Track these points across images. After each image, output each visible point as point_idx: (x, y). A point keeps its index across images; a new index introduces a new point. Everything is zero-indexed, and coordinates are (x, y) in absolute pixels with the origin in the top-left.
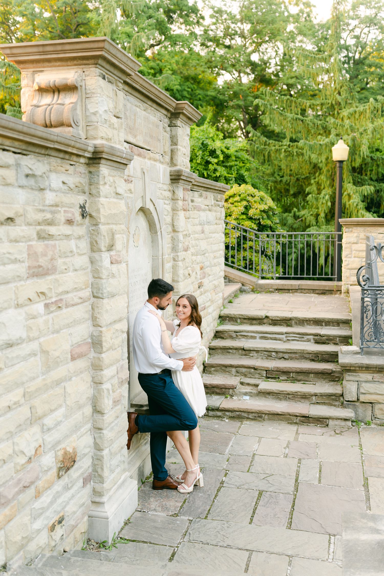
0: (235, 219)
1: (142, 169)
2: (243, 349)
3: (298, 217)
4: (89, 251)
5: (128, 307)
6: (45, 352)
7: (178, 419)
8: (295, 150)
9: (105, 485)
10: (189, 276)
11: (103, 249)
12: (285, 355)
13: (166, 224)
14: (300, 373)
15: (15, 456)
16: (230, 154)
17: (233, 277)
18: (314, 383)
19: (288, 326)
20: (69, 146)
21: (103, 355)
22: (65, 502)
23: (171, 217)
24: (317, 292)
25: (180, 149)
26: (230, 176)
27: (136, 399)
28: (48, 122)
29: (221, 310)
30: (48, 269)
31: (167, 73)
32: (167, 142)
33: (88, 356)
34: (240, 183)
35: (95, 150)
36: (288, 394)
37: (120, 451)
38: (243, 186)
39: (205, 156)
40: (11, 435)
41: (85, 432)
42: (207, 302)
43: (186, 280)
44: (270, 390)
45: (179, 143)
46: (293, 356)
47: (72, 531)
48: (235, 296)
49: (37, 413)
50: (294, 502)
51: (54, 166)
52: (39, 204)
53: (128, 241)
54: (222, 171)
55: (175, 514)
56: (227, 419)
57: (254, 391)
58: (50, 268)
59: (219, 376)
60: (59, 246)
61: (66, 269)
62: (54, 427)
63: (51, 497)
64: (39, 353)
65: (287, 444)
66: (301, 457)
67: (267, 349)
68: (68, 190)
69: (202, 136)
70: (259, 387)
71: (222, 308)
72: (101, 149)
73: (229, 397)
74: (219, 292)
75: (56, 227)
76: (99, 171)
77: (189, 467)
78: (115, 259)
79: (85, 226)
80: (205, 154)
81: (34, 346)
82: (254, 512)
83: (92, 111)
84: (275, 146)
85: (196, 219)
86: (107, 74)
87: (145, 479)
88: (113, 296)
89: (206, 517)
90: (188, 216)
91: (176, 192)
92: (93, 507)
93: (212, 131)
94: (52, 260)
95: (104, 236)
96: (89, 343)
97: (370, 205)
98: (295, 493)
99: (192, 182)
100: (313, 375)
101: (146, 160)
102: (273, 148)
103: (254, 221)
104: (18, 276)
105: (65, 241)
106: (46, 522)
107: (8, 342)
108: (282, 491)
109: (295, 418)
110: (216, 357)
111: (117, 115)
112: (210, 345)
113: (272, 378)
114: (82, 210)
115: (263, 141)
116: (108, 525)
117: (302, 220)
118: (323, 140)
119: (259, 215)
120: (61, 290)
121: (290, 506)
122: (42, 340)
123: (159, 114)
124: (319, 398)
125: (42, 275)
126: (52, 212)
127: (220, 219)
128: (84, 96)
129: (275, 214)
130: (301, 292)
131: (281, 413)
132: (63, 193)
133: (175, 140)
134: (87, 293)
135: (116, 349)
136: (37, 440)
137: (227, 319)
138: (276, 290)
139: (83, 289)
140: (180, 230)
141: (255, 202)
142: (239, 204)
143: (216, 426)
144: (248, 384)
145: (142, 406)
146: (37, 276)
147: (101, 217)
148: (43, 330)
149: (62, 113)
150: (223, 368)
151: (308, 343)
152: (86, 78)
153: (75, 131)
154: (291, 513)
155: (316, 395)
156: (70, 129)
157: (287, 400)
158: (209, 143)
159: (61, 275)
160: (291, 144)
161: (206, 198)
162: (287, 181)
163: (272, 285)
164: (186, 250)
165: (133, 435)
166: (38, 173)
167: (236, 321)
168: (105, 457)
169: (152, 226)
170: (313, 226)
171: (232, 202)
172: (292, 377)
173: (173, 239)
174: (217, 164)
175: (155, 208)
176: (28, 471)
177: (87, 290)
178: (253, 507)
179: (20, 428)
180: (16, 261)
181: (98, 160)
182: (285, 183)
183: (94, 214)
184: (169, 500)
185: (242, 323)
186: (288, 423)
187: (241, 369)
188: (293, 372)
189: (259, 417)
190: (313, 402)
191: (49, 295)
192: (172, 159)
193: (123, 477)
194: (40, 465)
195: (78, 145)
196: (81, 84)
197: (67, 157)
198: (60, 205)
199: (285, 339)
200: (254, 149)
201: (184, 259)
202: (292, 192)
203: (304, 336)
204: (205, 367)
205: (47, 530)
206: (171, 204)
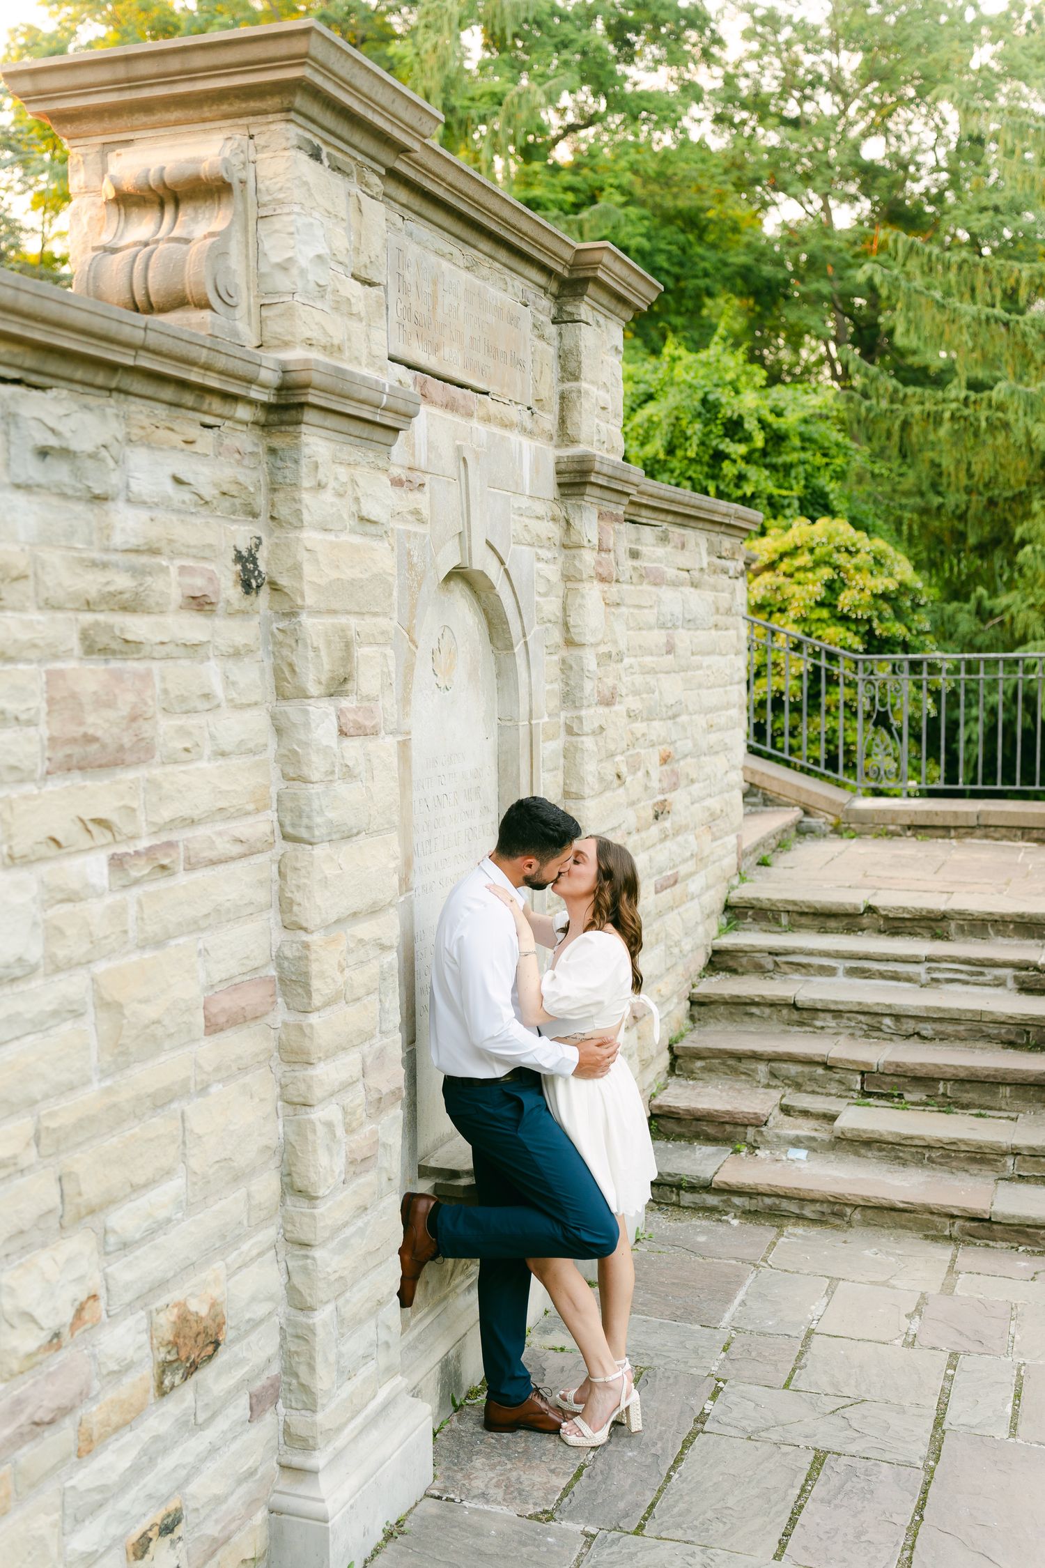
0: (795, 621)
1: (459, 449)
2: (794, 1006)
3: (991, 614)
4: (272, 697)
5: (401, 871)
6: (109, 1006)
7: (558, 1221)
8: (983, 414)
9: (319, 1417)
10: (616, 782)
11: (313, 689)
12: (922, 1025)
13: (543, 621)
14: (970, 1081)
16: (787, 430)
17: (776, 789)
18: (1013, 1115)
19: (936, 936)
20: (190, 363)
21: (314, 1019)
22: (184, 1467)
23: (560, 601)
24: (1035, 834)
25: (587, 393)
26: (784, 493)
27: (437, 1153)
28: (139, 297)
30: (121, 748)
31: (610, 200)
32: (547, 371)
33: (268, 1019)
34: (816, 514)
35: (283, 379)
36: (929, 1147)
37: (373, 1313)
38: (823, 522)
39: (712, 436)
41: (254, 1252)
42: (685, 861)
43: (608, 794)
44: (873, 1131)
45: (586, 372)
46: (950, 1028)
47: (212, 1555)
48: (779, 846)
49: (80, 1194)
50: (925, 1492)
51: (143, 428)
52: (90, 543)
53: (408, 668)
54: (760, 480)
55: (545, 1512)
56: (735, 1217)
57: (822, 1133)
58: (128, 745)
59: (716, 1087)
60: (163, 679)
61: (187, 750)
62: (143, 1239)
63: (134, 1453)
64: (91, 1009)
65: (918, 1304)
66: (957, 1348)
67: (868, 1005)
68: (196, 505)
69: (703, 378)
70: (837, 1123)
71: (735, 881)
72: (301, 377)
73: (745, 1149)
74: (727, 834)
75: (152, 618)
76: (297, 448)
77: (597, 1371)
78: (355, 722)
79: (257, 619)
80: (711, 432)
81: (73, 986)
82: (793, 1521)
83: (275, 258)
84: (922, 403)
85: (646, 611)
86: (326, 142)
87: (463, 1396)
88: (348, 836)
89: (641, 1527)
90: (615, 598)
91: (576, 522)
92: (283, 1483)
93: (733, 362)
94: (134, 719)
95: (316, 649)
96: (271, 980)
98: (932, 1463)
99: (628, 494)
100: (1008, 1089)
101: (475, 423)
102: (917, 409)
103: (853, 627)
104: (13, 768)
105: (184, 663)
106: (116, 1530)
108: (888, 1457)
109: (948, 1221)
110: (712, 1027)
111: (364, 275)
112: (694, 991)
113: (880, 1096)
114: (244, 569)
115: (886, 389)
116: (327, 1541)
117: (1002, 623)
119: (870, 607)
120: (166, 814)
121: (912, 1507)
122: (100, 967)
123: (518, 283)
124: (1025, 1161)
125: (100, 766)
126: (135, 571)
127: (729, 612)
128: (252, 215)
129: (919, 605)
130: (986, 837)
131: (901, 1205)
132: (179, 511)
133: (572, 365)
134: (262, 825)
135: (358, 999)
136: (80, 1279)
137: (750, 913)
138: (909, 827)
139: (248, 814)
140: (589, 639)
141: (858, 569)
142: (810, 575)
143: (702, 1239)
144: (806, 1113)
145: (455, 1174)
146: (81, 768)
147: (307, 589)
148: (106, 937)
149: (180, 266)
150: (731, 1062)
151: (999, 991)
152: (260, 156)
153: (221, 320)
154: (913, 1530)
155: (1015, 1153)
156: (206, 314)
157: (923, 1166)
158: (724, 400)
159: (169, 768)
160: (973, 396)
161: (683, 546)
162: (957, 506)
163: (895, 813)
164: (608, 701)
166: (82, 445)
167: (777, 921)
168: (320, 1332)
169: (495, 623)
170: (1035, 639)
171: (789, 571)
172: (944, 1095)
173: (565, 667)
174: (747, 459)
175: (506, 571)
176: (49, 1374)
177: (261, 817)
178: (792, 1504)
179: (24, 1240)
181: (294, 412)
182: (953, 512)
183: (283, 581)
184: (531, 1467)
185: (793, 927)
186: (926, 1237)
187: (784, 1066)
188: (946, 1080)
189: (834, 1214)
190: (1007, 1175)
191: (128, 829)
192: (562, 421)
193: (383, 1394)
194: (94, 1356)
195: (222, 362)
196: (243, 175)
197: (189, 399)
198: (166, 550)
199: (925, 977)
200: (858, 413)
201: (602, 728)
202: (972, 540)
203: (986, 970)
204: (675, 1058)
205: (122, 1553)
206: (561, 560)
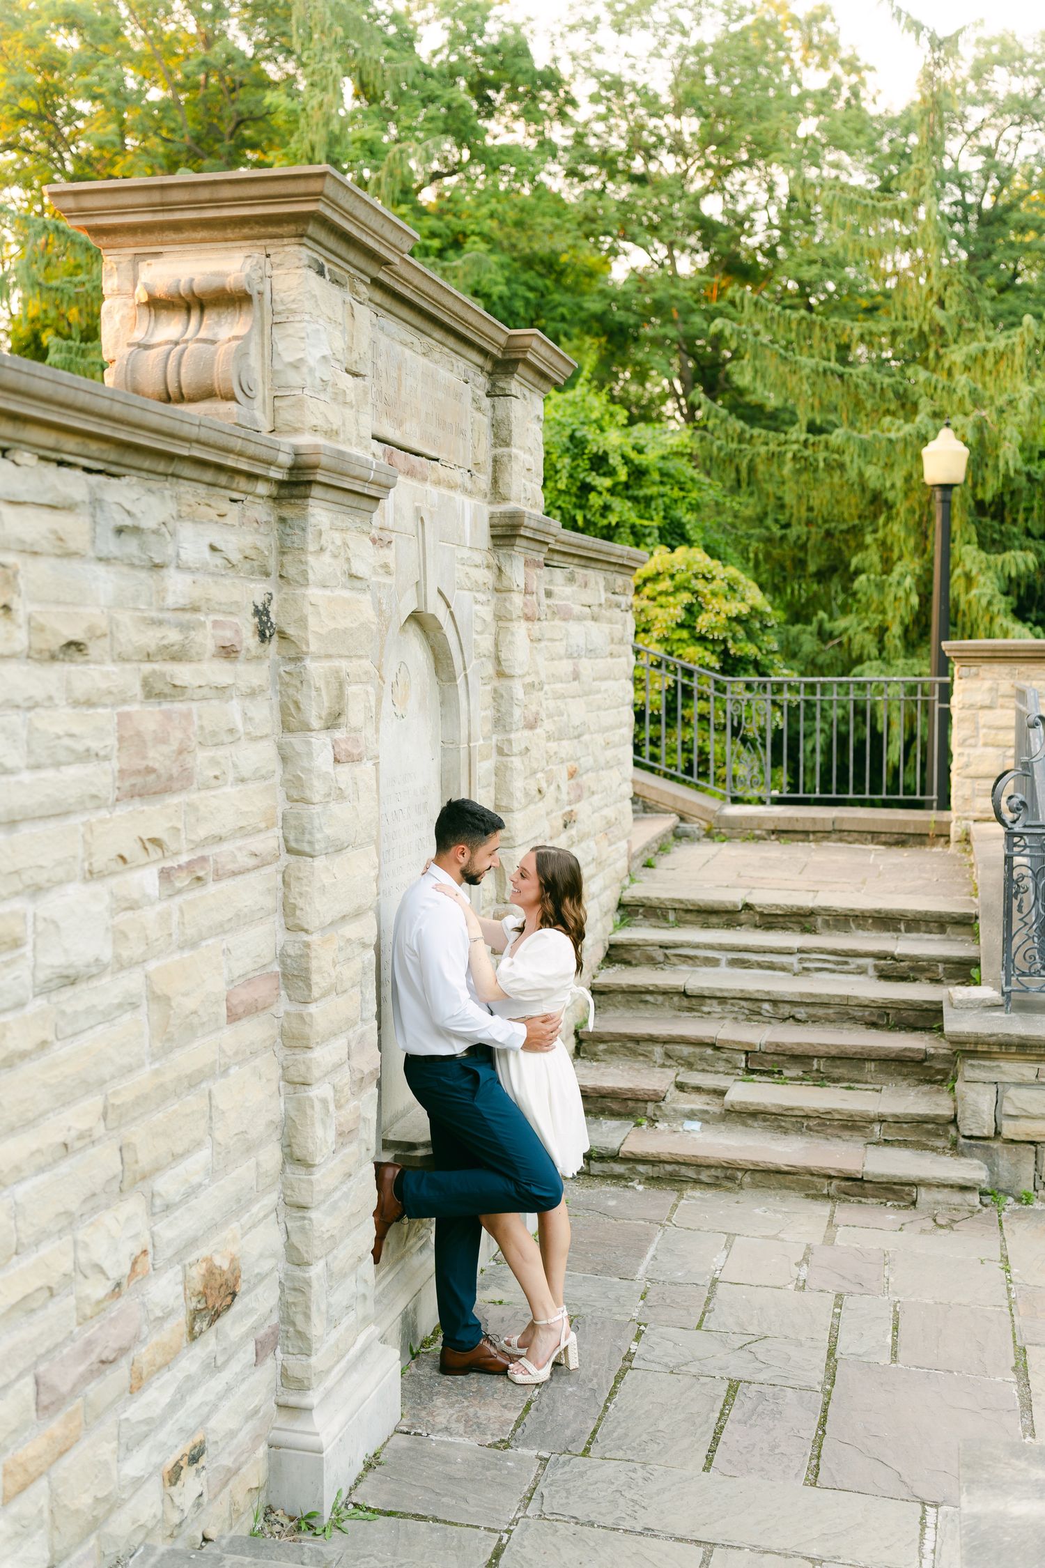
0: (658, 641)
1: (417, 510)
2: (684, 994)
3: (831, 636)
4: (278, 730)
5: (378, 878)
6: (160, 999)
7: (511, 1179)
8: (821, 455)
9: (313, 1360)
10: (538, 796)
11: (315, 723)
12: (796, 1009)
13: (479, 656)
14: (840, 1058)
15: (80, 1277)
16: (647, 466)
17: (654, 797)
18: (878, 1087)
19: (805, 930)
20: (227, 450)
21: (312, 1008)
22: (206, 1404)
23: (493, 638)
24: (883, 838)
25: (516, 457)
26: (646, 523)
27: (397, 1127)
28: (172, 389)
29: (624, 888)
30: (171, 778)
31: (476, 247)
32: (483, 438)
33: (273, 1010)
34: (674, 543)
35: (295, 461)
36: (807, 1117)
37: (354, 1268)
38: (681, 551)
39: (580, 470)
40: (70, 1220)
41: (261, 1215)
43: (532, 807)
44: (758, 1104)
45: (516, 440)
46: (820, 1012)
47: (226, 1483)
48: (660, 849)
49: (137, 1162)
50: (825, 1411)
51: (190, 506)
52: (150, 604)
53: (379, 700)
54: (623, 510)
55: (503, 1441)
56: (640, 1183)
57: (714, 1107)
58: (175, 775)
59: (618, 1067)
60: (200, 717)
61: (216, 777)
62: (180, 1202)
63: (172, 1390)
64: (144, 1002)
65: (805, 1254)
66: (841, 1290)
67: (748, 992)
68: (225, 568)
69: (570, 416)
70: (727, 1097)
71: (627, 882)
72: (311, 460)
73: (645, 1123)
74: (619, 839)
75: (193, 666)
76: (304, 518)
77: (541, 1315)
78: (346, 751)
79: (267, 663)
80: (578, 466)
81: (133, 982)
82: (716, 1440)
83: (288, 357)
84: (767, 444)
85: (558, 643)
86: (328, 260)
87: (418, 1345)
88: (339, 850)
89: (587, 1450)
90: (537, 634)
91: (506, 569)
92: (281, 1420)
93: (597, 403)
94: (180, 752)
95: (318, 689)
96: (276, 975)
97: (1026, 603)
98: (828, 1387)
99: (547, 543)
100: (873, 1064)
101: (428, 487)
102: (763, 449)
103: (710, 647)
104: (94, 797)
105: (215, 702)
106: (156, 1459)
107: (65, 973)
108: (791, 1383)
109: (826, 1182)
110: (611, 1013)
111: (354, 369)
112: (597, 981)
113: (762, 1073)
114: (261, 621)
115: (735, 430)
116: (321, 1470)
117: (840, 644)
118: (898, 429)
119: (725, 629)
120: (202, 832)
121: (815, 1424)
122: (152, 966)
123: (461, 364)
124: (889, 1127)
125: (155, 793)
126: (184, 627)
127: (621, 641)
128: (268, 321)
129: (766, 627)
130: (841, 840)
131: (787, 1168)
132: (213, 574)
133: (504, 433)
134: (270, 841)
135: (346, 991)
136: (136, 1236)
137: (641, 910)
138: (773, 832)
139: (260, 831)
140: (517, 671)
141: (714, 594)
142: (671, 599)
143: (612, 1203)
144: (698, 1089)
145: (412, 1146)
146: (140, 795)
147: (311, 638)
148: (157, 940)
149: (210, 365)
150: (630, 1045)
151: (861, 978)
152: (275, 272)
153: (244, 410)
154: (818, 1443)
155: (881, 1120)
156: (232, 405)
157: (802, 1134)
158: (590, 437)
159: (203, 794)
160: (812, 438)
161: (586, 585)
162: (799, 537)
163: (761, 820)
164: (531, 726)
165: (389, 1225)
166: (148, 523)
167: (665, 918)
168: (315, 1284)
169: (441, 660)
170: (870, 659)
171: (652, 594)
172: (818, 1070)
173: (497, 695)
174: (612, 491)
175: (451, 614)
176: (112, 1319)
177: (270, 834)
178: (714, 1425)
179: (94, 1202)
180: (88, 756)
181: (303, 488)
182: (795, 542)
183: (291, 631)
184: (485, 1404)
185: (679, 923)
186: (807, 1196)
187: (677, 1047)
188: (819, 1057)
189: (727, 1178)
190: (874, 1139)
191: (172, 845)
192: (495, 481)
193: (361, 1340)
194: (144, 1304)
195: (252, 449)
196: (260, 287)
197: (223, 479)
198: (204, 608)
199: (797, 967)
200: (711, 451)
201: (527, 749)
202: (812, 568)
203: (849, 960)
204: (580, 1042)
205: (160, 1479)
206: (493, 601)
